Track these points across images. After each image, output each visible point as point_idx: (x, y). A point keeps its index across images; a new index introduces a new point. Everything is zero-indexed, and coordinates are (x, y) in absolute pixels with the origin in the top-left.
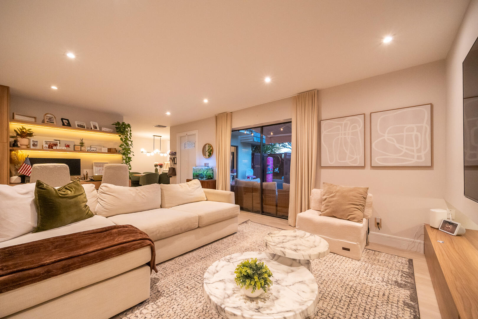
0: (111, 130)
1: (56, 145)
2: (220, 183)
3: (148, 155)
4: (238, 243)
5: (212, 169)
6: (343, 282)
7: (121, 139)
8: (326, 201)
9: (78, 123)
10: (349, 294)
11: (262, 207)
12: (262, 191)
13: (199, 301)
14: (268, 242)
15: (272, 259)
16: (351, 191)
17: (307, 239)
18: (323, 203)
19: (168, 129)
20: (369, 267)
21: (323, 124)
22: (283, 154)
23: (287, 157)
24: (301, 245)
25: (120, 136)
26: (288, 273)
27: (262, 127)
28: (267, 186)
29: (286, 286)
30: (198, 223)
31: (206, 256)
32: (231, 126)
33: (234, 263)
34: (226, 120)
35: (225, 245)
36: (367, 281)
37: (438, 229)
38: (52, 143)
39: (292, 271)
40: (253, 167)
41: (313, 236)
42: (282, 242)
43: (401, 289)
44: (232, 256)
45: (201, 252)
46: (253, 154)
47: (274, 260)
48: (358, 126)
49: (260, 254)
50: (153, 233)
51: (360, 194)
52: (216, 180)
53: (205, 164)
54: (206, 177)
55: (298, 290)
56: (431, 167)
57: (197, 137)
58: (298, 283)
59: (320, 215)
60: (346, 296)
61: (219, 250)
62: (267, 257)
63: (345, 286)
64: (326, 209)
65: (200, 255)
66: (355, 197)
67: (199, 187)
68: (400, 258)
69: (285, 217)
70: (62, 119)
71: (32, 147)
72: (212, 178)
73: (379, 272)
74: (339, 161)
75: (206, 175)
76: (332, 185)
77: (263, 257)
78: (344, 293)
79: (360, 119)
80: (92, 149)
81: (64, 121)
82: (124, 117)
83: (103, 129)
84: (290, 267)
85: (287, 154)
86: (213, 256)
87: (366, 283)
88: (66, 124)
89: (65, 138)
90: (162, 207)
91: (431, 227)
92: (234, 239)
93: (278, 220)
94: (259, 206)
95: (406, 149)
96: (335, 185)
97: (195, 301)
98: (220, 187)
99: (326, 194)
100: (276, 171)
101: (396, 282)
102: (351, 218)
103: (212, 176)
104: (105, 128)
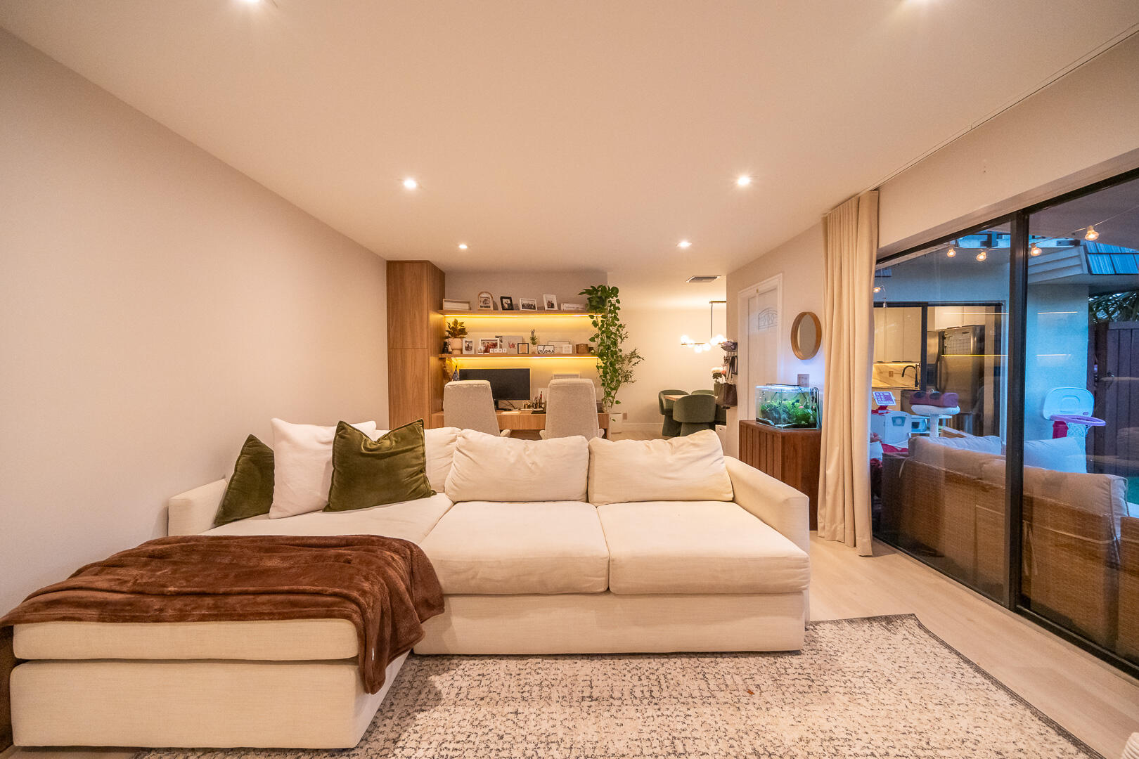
0: (578, 306)
1: (495, 345)
2: (832, 449)
3: (698, 349)
4: (760, 702)
5: (814, 393)
7: (595, 324)
9: (524, 302)
25: (592, 317)
30: (605, 579)
31: (607, 694)
32: (876, 238)
34: (855, 224)
35: (706, 687)
38: (490, 342)
45: (612, 673)
46: (1097, 328)
50: (457, 573)
53: (800, 377)
54: (789, 418)
57: (779, 293)
61: (666, 694)
65: (595, 684)
70: (501, 299)
71: (465, 352)
72: (810, 426)
75: (787, 414)
80: (547, 348)
81: (504, 301)
82: (608, 273)
83: (564, 307)
86: (625, 708)
88: (506, 306)
89: (513, 331)
92: (762, 679)
103: (815, 418)
104: (567, 305)
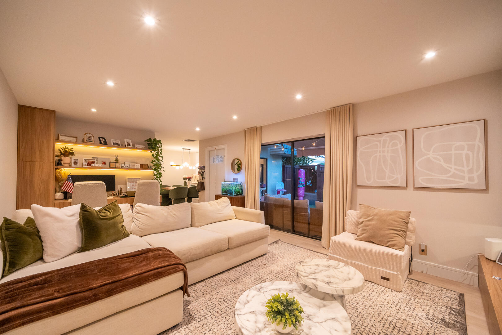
0: (142, 146)
1: (94, 162)
2: (249, 201)
3: (177, 168)
4: (268, 265)
5: (241, 184)
6: (381, 316)
7: (153, 155)
8: (362, 225)
9: (114, 141)
10: (387, 331)
11: (293, 226)
12: (294, 209)
13: (229, 328)
14: (300, 272)
15: (303, 291)
16: (391, 215)
17: (340, 270)
18: (360, 226)
19: (197, 143)
20: (411, 300)
21: (359, 140)
22: (316, 166)
23: (320, 169)
24: (334, 277)
25: (151, 152)
26: (320, 307)
27: (293, 142)
28: (298, 204)
29: (318, 323)
30: (228, 245)
31: (235, 279)
32: (261, 140)
33: (265, 293)
34: (255, 134)
35: (255, 268)
36: (408, 317)
37: (495, 261)
38: (90, 161)
39: (325, 306)
40: (284, 180)
41: (348, 267)
42: (314, 273)
43: (448, 329)
44: (262, 285)
45: (231, 274)
46: (283, 167)
47: (305, 291)
48: (398, 143)
49: (291, 284)
50: (184, 255)
51: (400, 218)
52: (245, 197)
53: (234, 179)
54: (235, 192)
55: (331, 328)
56: (486, 190)
57: (226, 151)
58: (330, 319)
59: (356, 239)
60: (384, 333)
61: (248, 273)
62: (298, 288)
63: (384, 322)
64: (363, 234)
65: (230, 278)
66: (396, 221)
67: (228, 205)
68: (448, 291)
69: (318, 237)
70: (99, 138)
71: (73, 165)
72: (241, 194)
73: (423, 307)
74: (378, 181)
75: (234, 191)
76: (369, 207)
77: (294, 288)
78: (382, 330)
79: (401, 135)
80: (126, 165)
81: (101, 139)
82: (155, 133)
83: (136, 146)
84: (322, 301)
85: (321, 166)
86: (243, 279)
87: (408, 320)
88: (103, 142)
89: (102, 155)
90: (192, 226)
91: (487, 258)
92: (264, 261)
93: (311, 240)
94: (290, 223)
95: (455, 169)
96: (372, 208)
97: (226, 327)
98: (249, 205)
99: (363, 217)
100: (309, 184)
101: (443, 320)
102: (390, 245)
103: (241, 192)
104: (138, 145)
